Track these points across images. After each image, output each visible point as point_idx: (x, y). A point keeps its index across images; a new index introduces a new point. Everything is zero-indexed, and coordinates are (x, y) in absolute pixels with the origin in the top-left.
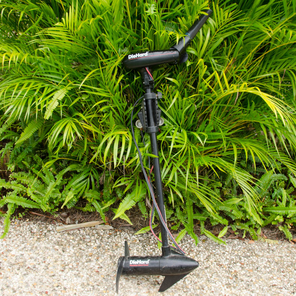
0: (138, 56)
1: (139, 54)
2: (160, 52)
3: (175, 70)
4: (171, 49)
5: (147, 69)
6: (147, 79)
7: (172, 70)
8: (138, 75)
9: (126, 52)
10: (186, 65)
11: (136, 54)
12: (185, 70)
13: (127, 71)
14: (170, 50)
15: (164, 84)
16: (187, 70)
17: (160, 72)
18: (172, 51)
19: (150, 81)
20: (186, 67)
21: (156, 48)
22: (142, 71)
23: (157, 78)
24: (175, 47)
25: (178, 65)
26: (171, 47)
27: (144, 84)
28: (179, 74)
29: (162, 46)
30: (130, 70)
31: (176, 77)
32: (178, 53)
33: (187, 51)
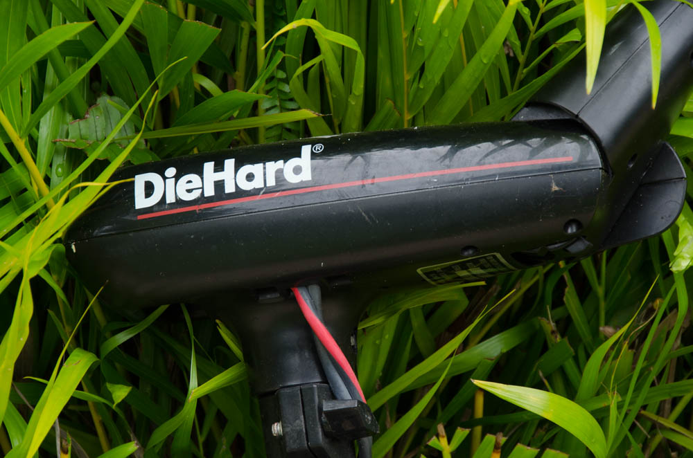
0: (219, 185)
1: (230, 164)
2: (425, 151)
3: (558, 302)
4: (525, 115)
5: (308, 303)
6: (305, 393)
7: (530, 303)
8: (216, 358)
9: (115, 147)
10: (665, 258)
11: (209, 167)
12: (661, 305)
13: (120, 320)
14: (517, 132)
15: (461, 434)
16: (674, 306)
17: (417, 321)
18: (535, 142)
19: (331, 414)
20: (668, 274)
21: (385, 106)
22: (260, 320)
23: (388, 376)
24: (568, 102)
25: (587, 264)
26: (531, 104)
27: (281, 439)
28: (598, 339)
29: (442, 89)
30: (148, 311)
31: (570, 366)
32: (594, 155)
33: (676, 130)
